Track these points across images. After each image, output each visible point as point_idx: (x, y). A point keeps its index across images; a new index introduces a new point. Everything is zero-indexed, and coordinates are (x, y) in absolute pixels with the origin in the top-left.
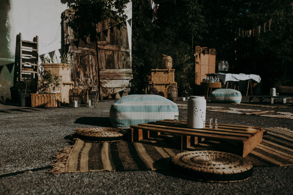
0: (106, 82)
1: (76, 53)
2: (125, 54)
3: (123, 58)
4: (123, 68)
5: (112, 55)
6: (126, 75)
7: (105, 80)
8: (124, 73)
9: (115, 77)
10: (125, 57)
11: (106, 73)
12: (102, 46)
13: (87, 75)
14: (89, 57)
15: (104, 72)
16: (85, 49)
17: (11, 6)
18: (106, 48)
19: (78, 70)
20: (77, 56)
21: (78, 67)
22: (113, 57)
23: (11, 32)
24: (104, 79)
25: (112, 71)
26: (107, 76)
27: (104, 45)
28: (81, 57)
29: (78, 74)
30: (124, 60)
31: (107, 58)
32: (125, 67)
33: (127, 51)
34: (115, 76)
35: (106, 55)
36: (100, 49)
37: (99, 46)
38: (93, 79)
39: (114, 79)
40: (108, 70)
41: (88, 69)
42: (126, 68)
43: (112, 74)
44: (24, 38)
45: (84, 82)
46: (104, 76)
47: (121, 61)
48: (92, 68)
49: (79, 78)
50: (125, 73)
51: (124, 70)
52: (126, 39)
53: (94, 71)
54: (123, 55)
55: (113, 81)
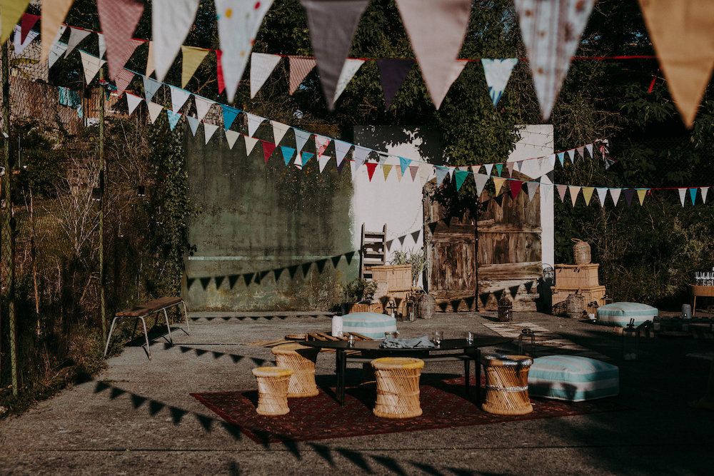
0: (488, 285)
1: (441, 243)
2: (530, 236)
3: (526, 244)
4: (526, 261)
5: (506, 239)
6: (530, 272)
7: (487, 282)
8: (526, 268)
9: (507, 276)
10: (531, 241)
11: (489, 271)
12: (485, 229)
13: (458, 275)
14: (461, 248)
15: (486, 268)
16: (455, 235)
17: (355, 191)
18: (493, 229)
19: (444, 267)
20: (442, 247)
21: (444, 263)
22: (506, 243)
23: (355, 222)
24: (486, 279)
25: (500, 266)
26: (492, 276)
27: (489, 226)
28: (449, 248)
29: (443, 273)
30: (528, 247)
31: (494, 245)
32: (528, 259)
33: (535, 232)
34: (506, 274)
35: (493, 241)
36: (481, 234)
37: (479, 229)
38: (468, 279)
39: (507, 280)
40: (494, 266)
41: (459, 265)
42: (531, 260)
43: (502, 271)
44: (368, 230)
45: (451, 284)
46: (487, 274)
47: (521, 249)
48: (466, 264)
49: (445, 278)
50: (528, 269)
51: (526, 264)
52: (535, 210)
53: (469, 267)
54: (527, 238)
55: (502, 282)
